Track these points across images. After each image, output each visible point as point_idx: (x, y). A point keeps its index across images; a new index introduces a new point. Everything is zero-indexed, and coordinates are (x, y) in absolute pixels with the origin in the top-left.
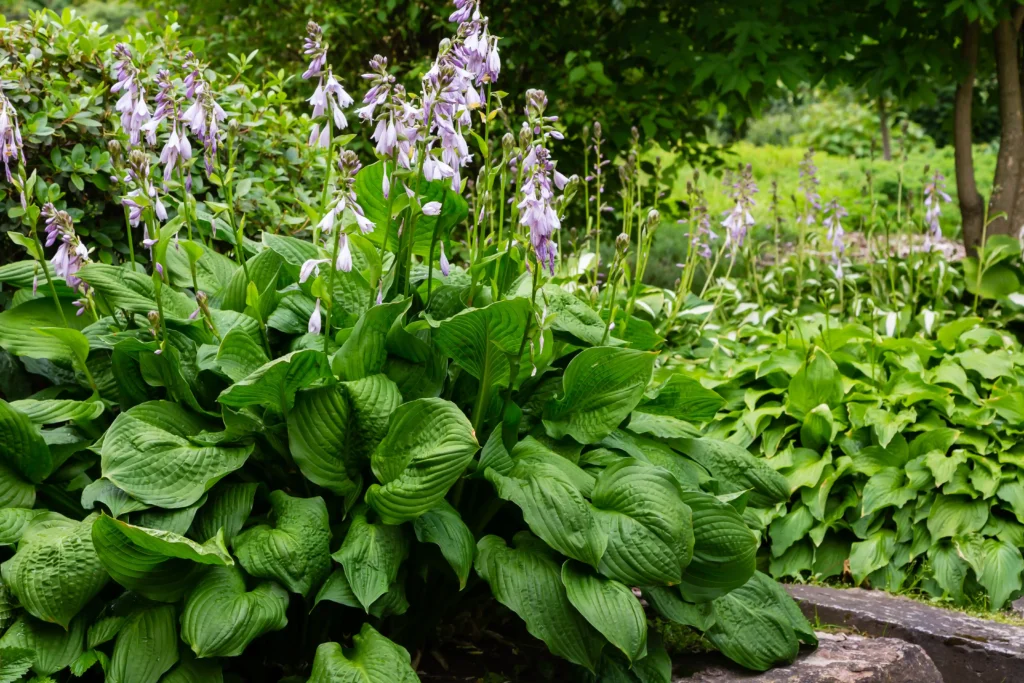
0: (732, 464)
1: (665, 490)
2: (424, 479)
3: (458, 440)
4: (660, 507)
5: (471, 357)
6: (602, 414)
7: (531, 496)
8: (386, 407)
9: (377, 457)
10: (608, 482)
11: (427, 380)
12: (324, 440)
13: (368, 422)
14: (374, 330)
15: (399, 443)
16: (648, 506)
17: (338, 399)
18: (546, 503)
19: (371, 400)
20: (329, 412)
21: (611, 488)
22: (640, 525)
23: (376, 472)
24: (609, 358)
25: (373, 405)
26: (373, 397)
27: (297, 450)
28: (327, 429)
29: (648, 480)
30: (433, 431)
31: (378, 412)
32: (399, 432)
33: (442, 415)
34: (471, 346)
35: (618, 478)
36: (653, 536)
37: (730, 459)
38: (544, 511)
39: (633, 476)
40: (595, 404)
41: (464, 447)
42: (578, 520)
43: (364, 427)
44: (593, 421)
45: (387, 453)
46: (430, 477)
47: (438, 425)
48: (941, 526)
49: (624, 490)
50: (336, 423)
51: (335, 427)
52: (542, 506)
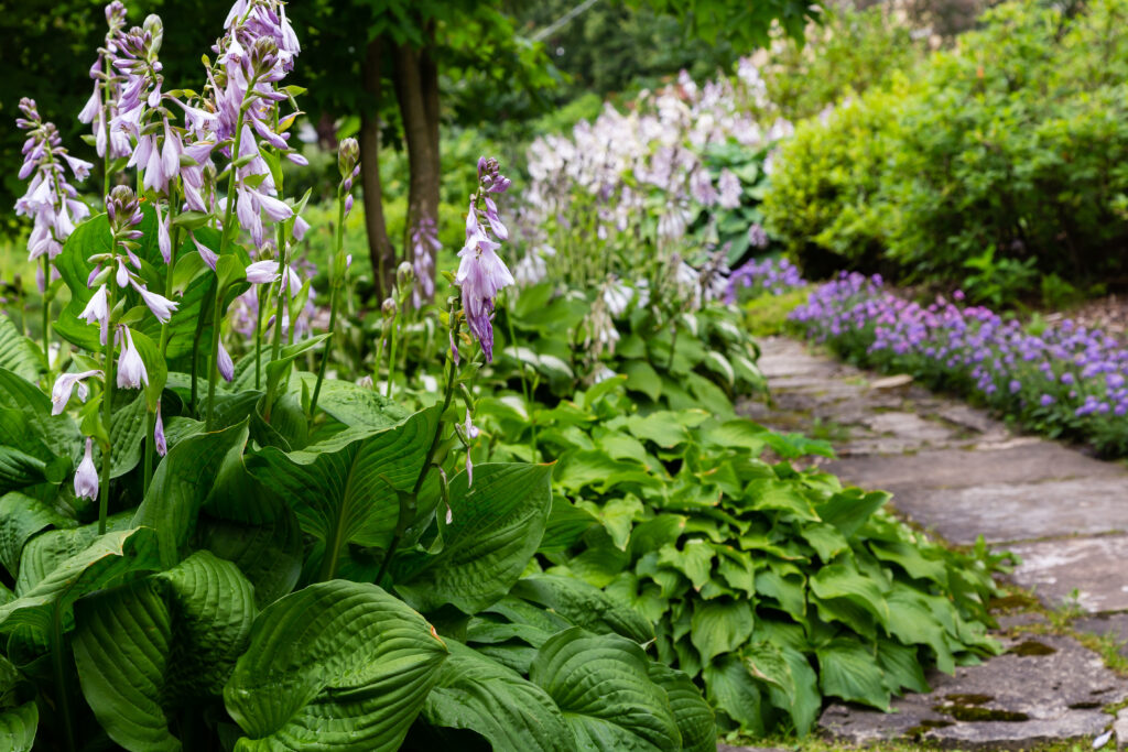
0: (587, 608)
1: (632, 669)
2: (363, 720)
3: (410, 646)
4: (642, 696)
5: (312, 504)
6: (489, 564)
7: (488, 715)
8: (236, 606)
9: (235, 692)
10: (550, 669)
11: (273, 551)
12: (141, 677)
13: (211, 635)
14: (181, 479)
15: (277, 663)
16: (625, 698)
17: (157, 603)
18: (514, 724)
19: (211, 598)
20: (144, 626)
21: (558, 679)
22: (621, 730)
23: (235, 716)
24: (491, 480)
25: (215, 605)
26: (212, 592)
27: (99, 701)
28: (143, 658)
29: (605, 657)
30: (341, 635)
31: (226, 616)
32: (277, 644)
33: (358, 608)
34: (313, 488)
35: (565, 661)
36: (644, 743)
37: (583, 601)
38: (515, 735)
39: (585, 654)
40: (474, 551)
41: (424, 657)
42: (562, 740)
43: (204, 644)
44: (476, 578)
45: (254, 683)
46: (373, 716)
47: (353, 625)
48: (708, 640)
49: (581, 679)
50: (156, 644)
51: (155, 651)
52: (510, 729)
